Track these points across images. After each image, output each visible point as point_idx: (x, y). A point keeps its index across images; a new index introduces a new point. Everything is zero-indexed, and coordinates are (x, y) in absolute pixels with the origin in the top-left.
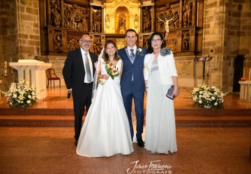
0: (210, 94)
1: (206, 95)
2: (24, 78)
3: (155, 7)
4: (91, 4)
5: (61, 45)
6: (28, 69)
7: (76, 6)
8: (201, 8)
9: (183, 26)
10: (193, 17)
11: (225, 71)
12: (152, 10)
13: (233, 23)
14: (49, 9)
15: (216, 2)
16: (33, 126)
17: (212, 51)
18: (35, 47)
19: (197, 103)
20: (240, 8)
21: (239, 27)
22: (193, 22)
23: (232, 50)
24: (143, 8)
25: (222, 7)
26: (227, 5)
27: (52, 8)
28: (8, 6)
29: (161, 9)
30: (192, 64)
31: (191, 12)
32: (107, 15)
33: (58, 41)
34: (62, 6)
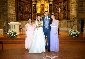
1: (73, 33)
4: (32, 3)
7: (27, 4)
8: (69, 4)
9: (63, 10)
10: (67, 7)
11: (78, 25)
12: (53, 5)
13: (80, 9)
15: (74, 2)
18: (14, 18)
20: (82, 4)
21: (82, 10)
22: (67, 9)
23: (80, 18)
24: (50, 4)
25: (76, 4)
26: (78, 3)
28: (5, 4)
29: (56, 5)
30: (67, 23)
31: (66, 5)
32: (38, 7)
33: (21, 16)
34: (23, 4)
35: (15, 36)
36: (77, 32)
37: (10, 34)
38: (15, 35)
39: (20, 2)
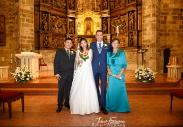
0: (146, 73)
1: (144, 74)
2: (25, 64)
3: (110, 17)
4: (68, 16)
5: (48, 43)
6: (27, 58)
7: (58, 17)
8: (140, 18)
9: (129, 29)
10: (135, 24)
11: (157, 59)
12: (108, 20)
13: (161, 28)
14: (41, 19)
15: (150, 15)
16: (31, 95)
17: (148, 46)
18: (31, 44)
19: (138, 79)
20: (166, 18)
21: (166, 31)
22: (135, 27)
23: (162, 45)
24: (102, 18)
25: (154, 18)
26: (157, 16)
27: (42, 19)
28: (14, 18)
29: (114, 19)
31: (134, 21)
32: (79, 23)
33: (46, 40)
34: (49, 17)
35: (28, 79)
36: (150, 73)
37: (19, 75)
38: (27, 77)
39: (44, 14)
